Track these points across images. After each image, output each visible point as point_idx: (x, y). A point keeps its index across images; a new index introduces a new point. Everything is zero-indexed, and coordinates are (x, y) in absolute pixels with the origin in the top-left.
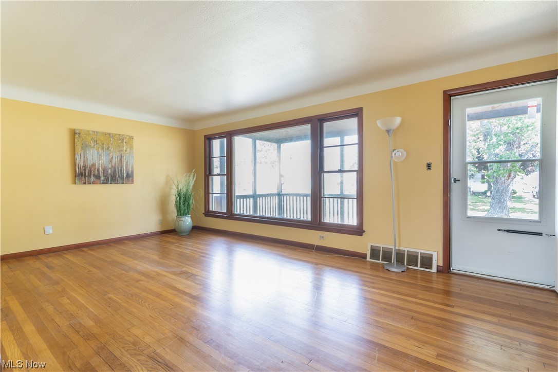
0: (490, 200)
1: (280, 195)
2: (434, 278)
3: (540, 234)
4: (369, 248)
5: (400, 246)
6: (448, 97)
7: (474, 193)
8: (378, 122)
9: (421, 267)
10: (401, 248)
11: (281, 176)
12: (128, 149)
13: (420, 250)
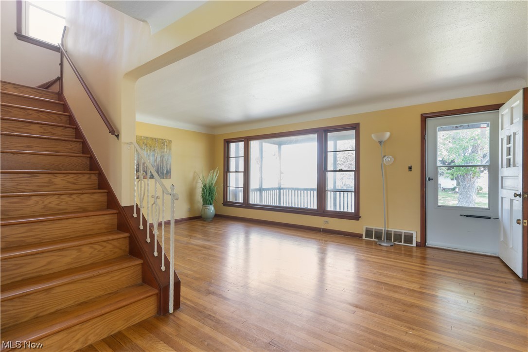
0: (458, 195)
1: (280, 189)
2: (414, 249)
3: (489, 218)
4: (365, 230)
5: (388, 228)
6: (424, 118)
7: (444, 189)
8: (372, 135)
9: (404, 243)
10: (389, 229)
11: (281, 173)
12: (168, 151)
13: (404, 230)
